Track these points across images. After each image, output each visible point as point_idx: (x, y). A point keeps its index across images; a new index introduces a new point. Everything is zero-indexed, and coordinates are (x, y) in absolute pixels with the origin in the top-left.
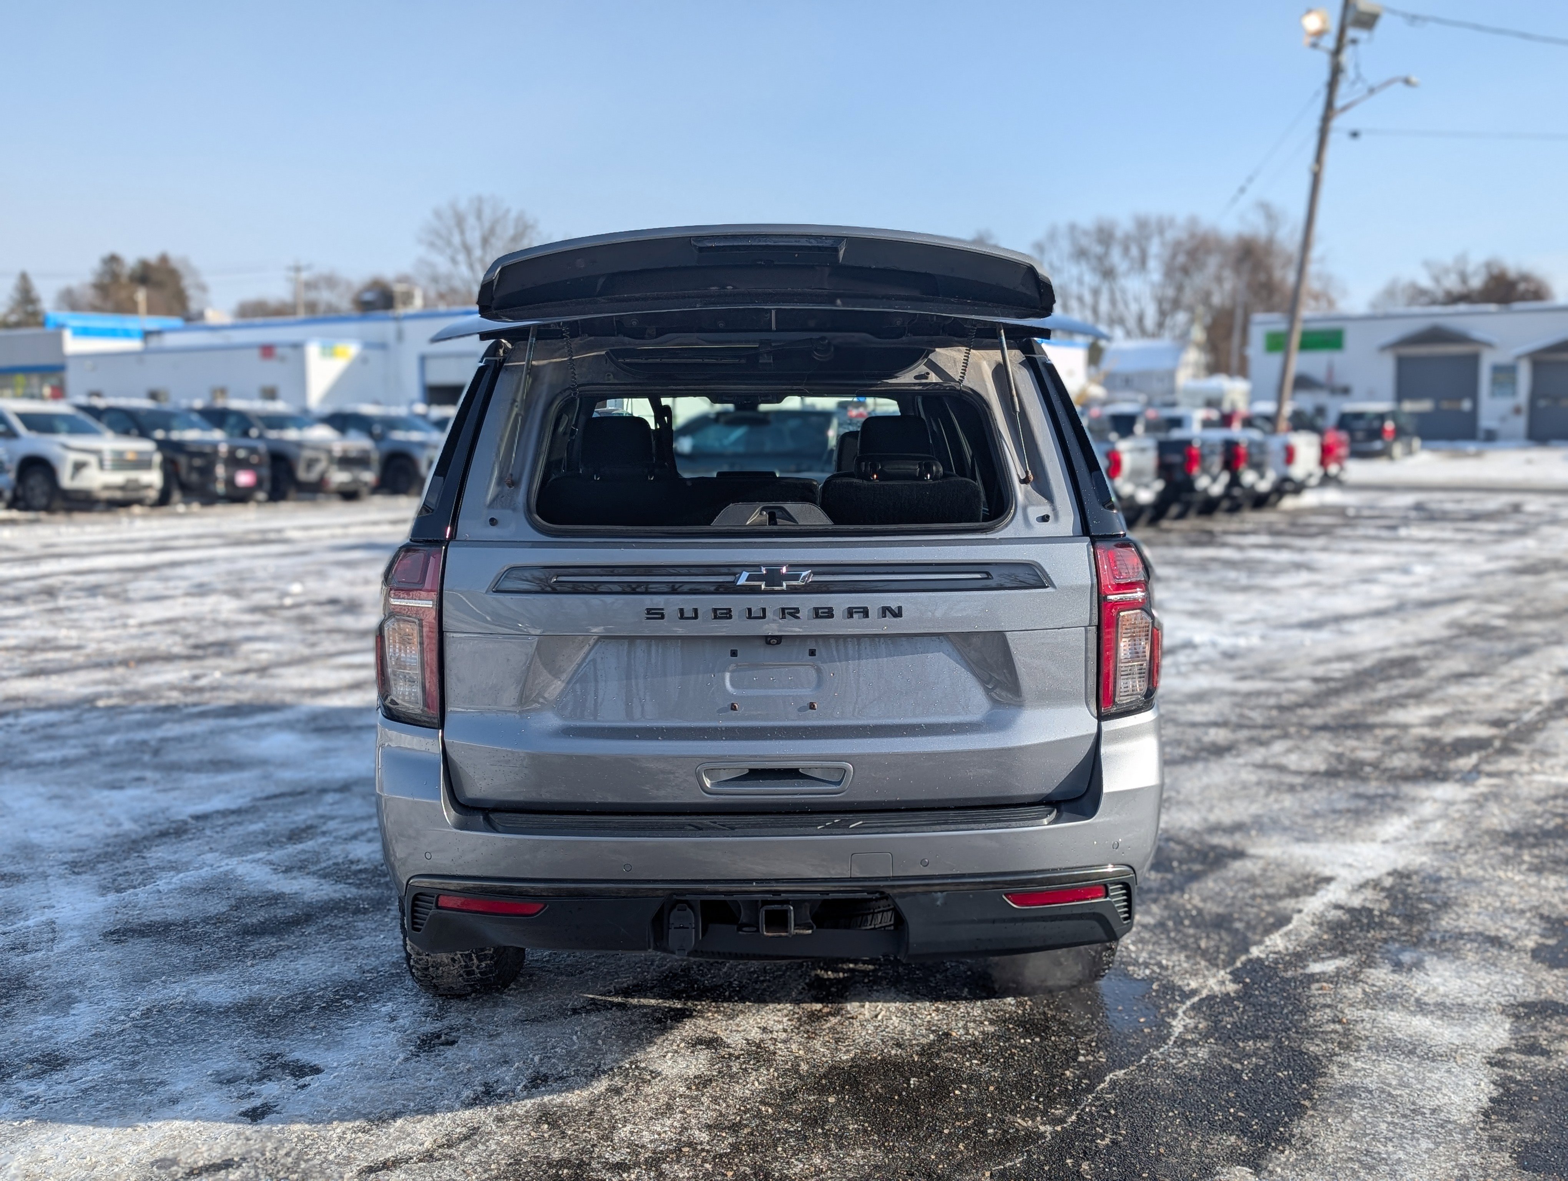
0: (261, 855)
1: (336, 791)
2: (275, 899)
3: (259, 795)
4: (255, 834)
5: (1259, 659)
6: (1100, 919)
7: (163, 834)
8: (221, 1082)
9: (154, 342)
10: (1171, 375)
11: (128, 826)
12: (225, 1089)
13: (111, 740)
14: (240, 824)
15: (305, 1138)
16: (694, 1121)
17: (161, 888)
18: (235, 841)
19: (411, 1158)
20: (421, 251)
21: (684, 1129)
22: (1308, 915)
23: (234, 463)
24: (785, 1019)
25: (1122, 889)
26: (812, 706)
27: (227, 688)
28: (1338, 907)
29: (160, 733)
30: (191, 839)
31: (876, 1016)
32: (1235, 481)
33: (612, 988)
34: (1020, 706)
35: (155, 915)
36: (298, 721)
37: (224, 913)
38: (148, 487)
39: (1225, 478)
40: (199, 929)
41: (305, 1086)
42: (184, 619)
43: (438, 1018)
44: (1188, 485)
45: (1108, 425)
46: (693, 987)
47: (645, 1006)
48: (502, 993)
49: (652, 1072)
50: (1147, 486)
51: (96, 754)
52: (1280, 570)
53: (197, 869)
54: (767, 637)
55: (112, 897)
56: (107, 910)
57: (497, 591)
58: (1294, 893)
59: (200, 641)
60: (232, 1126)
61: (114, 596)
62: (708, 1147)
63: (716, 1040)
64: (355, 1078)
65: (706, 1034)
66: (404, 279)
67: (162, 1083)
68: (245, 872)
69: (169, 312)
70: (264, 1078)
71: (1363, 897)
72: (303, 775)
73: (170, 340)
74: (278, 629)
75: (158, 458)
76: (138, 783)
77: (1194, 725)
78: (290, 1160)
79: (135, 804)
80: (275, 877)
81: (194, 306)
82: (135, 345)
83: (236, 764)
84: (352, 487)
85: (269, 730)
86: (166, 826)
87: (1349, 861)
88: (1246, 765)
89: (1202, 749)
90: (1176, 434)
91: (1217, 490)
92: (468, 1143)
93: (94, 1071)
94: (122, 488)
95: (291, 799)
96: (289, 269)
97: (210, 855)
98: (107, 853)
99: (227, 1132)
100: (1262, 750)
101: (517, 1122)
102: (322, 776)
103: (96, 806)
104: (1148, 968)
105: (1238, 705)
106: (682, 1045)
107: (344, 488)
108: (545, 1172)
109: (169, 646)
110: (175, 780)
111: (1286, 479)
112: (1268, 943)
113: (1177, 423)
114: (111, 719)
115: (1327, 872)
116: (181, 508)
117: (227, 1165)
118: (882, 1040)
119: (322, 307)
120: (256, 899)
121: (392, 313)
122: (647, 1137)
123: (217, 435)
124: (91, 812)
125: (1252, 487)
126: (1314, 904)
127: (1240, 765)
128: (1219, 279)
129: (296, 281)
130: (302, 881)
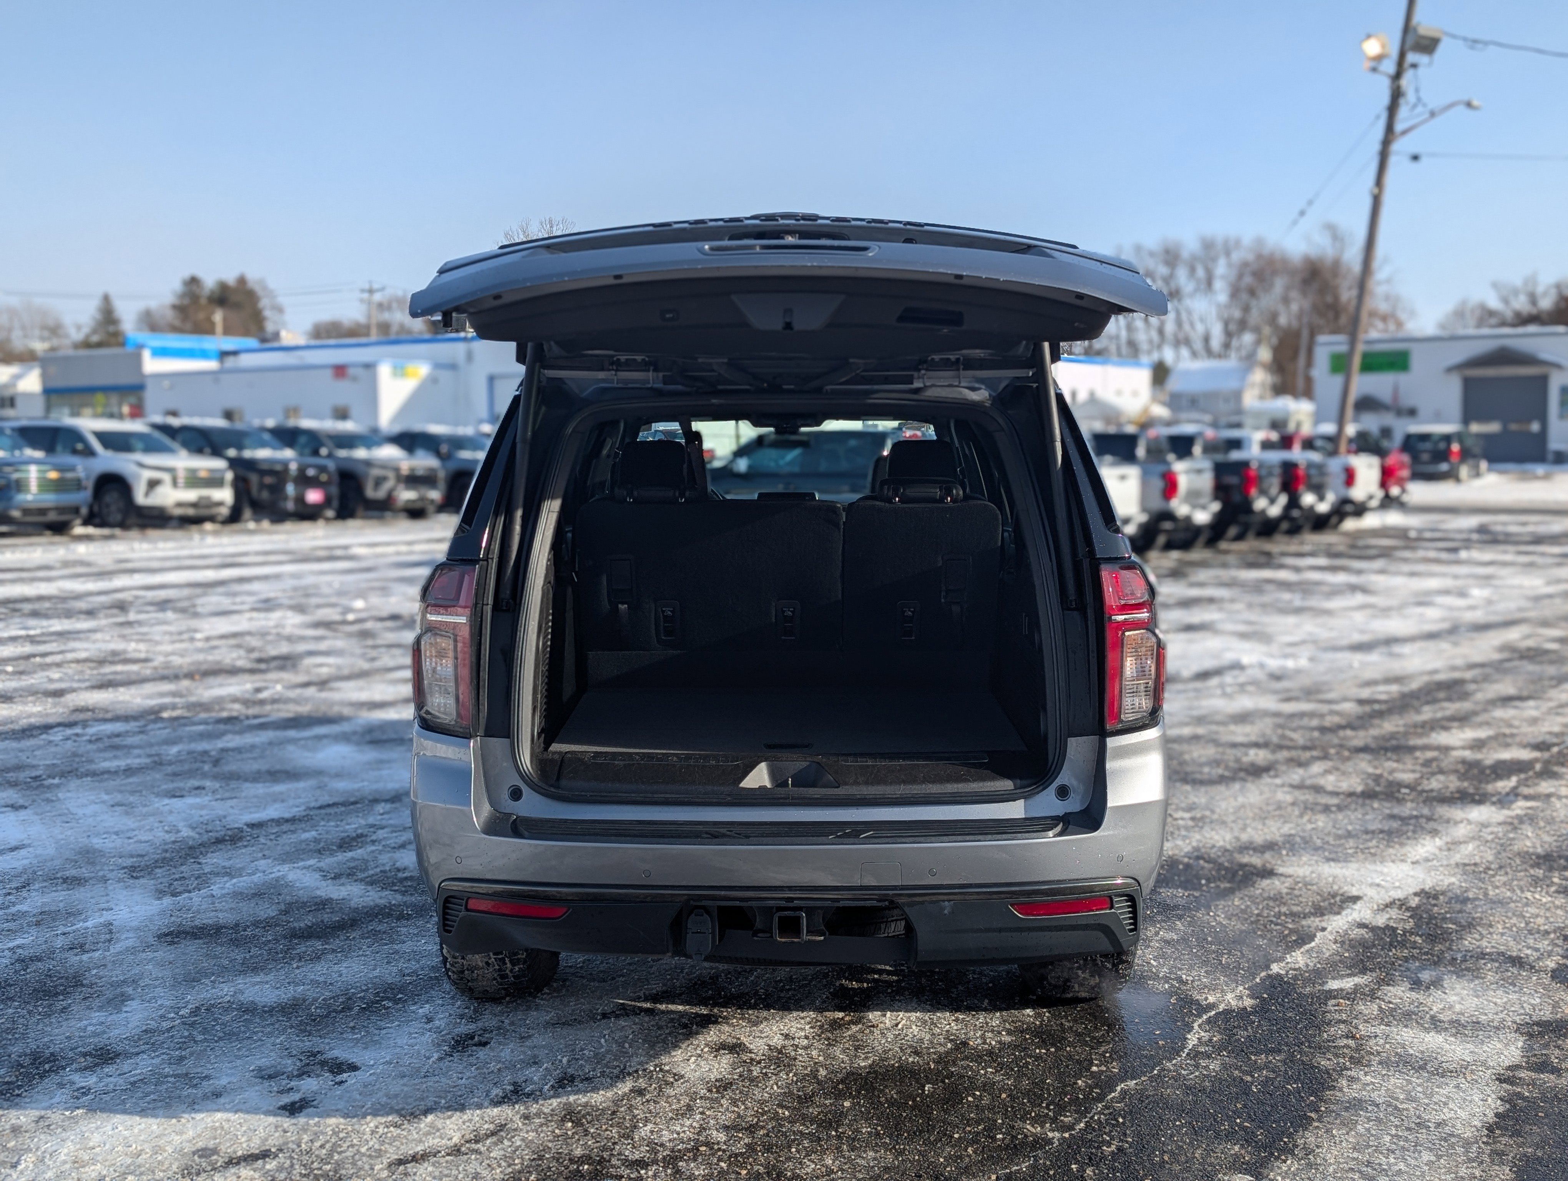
0: (311, 862)
1: (386, 801)
2: (323, 904)
3: (313, 805)
4: (307, 842)
5: (1306, 681)
6: (1106, 930)
7: (219, 841)
8: (262, 1078)
9: (230, 362)
10: (1237, 395)
11: (186, 832)
12: (266, 1084)
13: (174, 750)
14: (293, 832)
15: (340, 1132)
16: (712, 1122)
17: (214, 893)
18: (287, 848)
19: (439, 1152)
21: (702, 1129)
22: (1331, 933)
23: (304, 481)
24: (807, 1027)
25: (1127, 901)
27: (287, 701)
28: (1362, 924)
29: (220, 744)
30: (246, 846)
31: (897, 1025)
32: (1294, 502)
33: (642, 994)
35: (208, 919)
36: (355, 733)
37: (273, 917)
38: (220, 504)
39: (1283, 499)
40: (248, 932)
41: (342, 1082)
42: (249, 633)
43: (473, 1020)
44: (1246, 507)
45: (1165, 445)
46: (720, 994)
47: (672, 1012)
48: (535, 997)
49: (675, 1074)
50: (1204, 507)
51: (158, 763)
52: (1336, 591)
53: (249, 875)
55: (167, 901)
56: (162, 913)
58: (1319, 911)
59: (263, 655)
60: (271, 1119)
61: (183, 611)
62: (724, 1147)
63: (739, 1045)
64: (390, 1075)
65: (730, 1040)
67: (207, 1077)
68: (295, 877)
69: (246, 333)
70: (303, 1074)
71: (1388, 916)
72: (357, 786)
73: (246, 360)
74: (339, 644)
75: (229, 476)
76: (198, 792)
77: (1234, 745)
78: (324, 1151)
79: (193, 812)
80: (324, 883)
81: (270, 327)
82: (212, 365)
83: (292, 775)
84: (418, 505)
85: (325, 741)
86: (223, 833)
87: (1377, 881)
88: (1283, 785)
89: (1241, 770)
90: (1235, 455)
91: (1275, 511)
92: (495, 1139)
93: (143, 1065)
94: (194, 505)
95: (343, 809)
96: (363, 291)
97: (263, 862)
98: (165, 858)
99: (266, 1124)
100: (1301, 771)
101: (542, 1120)
102: (375, 787)
103: (156, 813)
104: (1167, 982)
105: (1281, 726)
106: (706, 1049)
107: (411, 506)
108: (567, 1167)
109: (234, 659)
110: (233, 789)
111: (1346, 501)
112: (1289, 960)
113: (1236, 444)
114: (174, 730)
115: (1354, 892)
116: (251, 525)
117: (265, 1155)
118: (901, 1048)
119: (394, 329)
120: (304, 904)
121: (462, 334)
122: (666, 1136)
123: (288, 453)
124: (151, 819)
125: (1311, 508)
126: (1338, 923)
127: (1277, 786)
128: (1286, 300)
129: (369, 303)
130: (349, 888)
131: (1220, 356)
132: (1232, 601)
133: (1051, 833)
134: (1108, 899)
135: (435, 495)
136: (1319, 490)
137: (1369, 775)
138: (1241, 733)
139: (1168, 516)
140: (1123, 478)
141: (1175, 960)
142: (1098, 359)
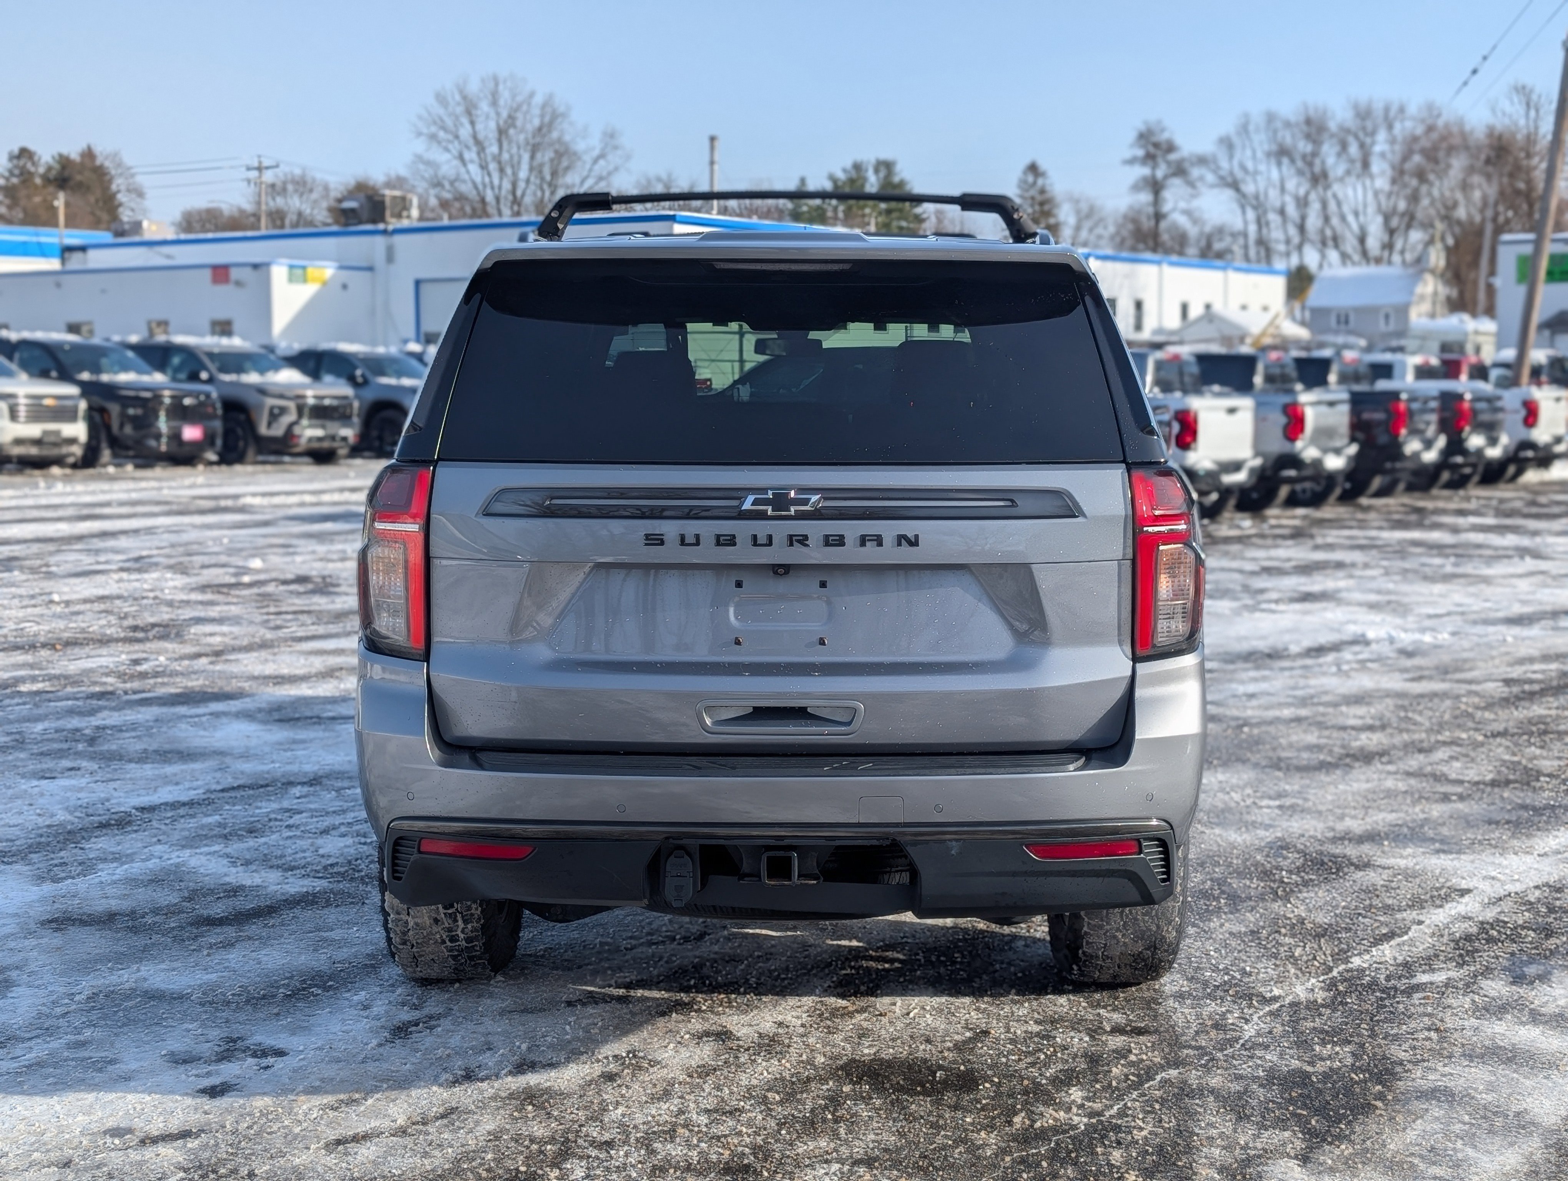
0: (216, 848)
1: (303, 784)
2: (234, 891)
3: (214, 787)
4: (210, 827)
6: (1133, 877)
7: (103, 826)
8: (176, 1062)
9: (76, 261)
10: (1403, 311)
11: (62, 816)
12: (182, 1068)
13: (39, 727)
14: (193, 816)
15: (268, 1114)
16: (692, 1105)
17: (103, 880)
18: (186, 833)
19: (382, 1133)
20: (420, 146)
21: (681, 1112)
22: (1429, 926)
23: (180, 413)
24: (804, 1015)
25: (1158, 846)
26: (822, 642)
27: (174, 674)
28: (1467, 918)
29: (95, 721)
30: (136, 831)
31: (908, 1014)
32: (1456, 445)
33: (613, 982)
34: (1046, 643)
35: (100, 906)
36: (260, 710)
37: (176, 905)
38: (72, 441)
39: (1441, 442)
40: (149, 920)
41: (268, 1067)
42: (119, 597)
43: (416, 1007)
44: (1394, 451)
45: (1293, 372)
46: (704, 983)
47: (647, 998)
48: (488, 985)
49: (650, 1061)
50: (1337, 451)
51: (20, 743)
52: (1500, 555)
53: (143, 860)
54: (774, 566)
55: (48, 888)
56: (43, 900)
57: (488, 514)
58: (1417, 903)
59: (139, 622)
60: (189, 1101)
61: (33, 570)
62: (705, 1129)
63: (726, 1033)
64: (323, 1060)
65: (714, 1027)
66: (398, 182)
67: (113, 1062)
68: (198, 863)
69: (96, 224)
70: (223, 1059)
71: (1499, 910)
72: (265, 768)
73: (97, 259)
74: (234, 610)
75: (83, 405)
76: (73, 773)
77: (1344, 728)
78: (252, 1132)
79: (69, 794)
80: (234, 870)
81: (126, 216)
82: (54, 264)
83: (186, 755)
84: (326, 445)
85: (224, 720)
86: (107, 817)
87: (1493, 874)
88: (1396, 773)
89: (1348, 755)
90: (1382, 385)
91: (1430, 456)
92: (445, 1121)
93: (38, 1050)
94: (37, 442)
95: (251, 792)
96: (249, 169)
97: (159, 847)
98: (40, 843)
99: (184, 1106)
100: (1421, 757)
101: (499, 1104)
102: (289, 768)
103: (25, 793)
104: (1227, 974)
105: (1403, 708)
106: (687, 1036)
107: (316, 445)
108: (528, 1147)
109: (102, 627)
110: (116, 770)
111: (1529, 445)
112: (1374, 953)
113: (1384, 370)
114: (36, 705)
115: (1464, 885)
116: (111, 469)
117: (185, 1135)
118: (911, 1037)
119: (291, 218)
120: (212, 891)
121: (381, 226)
122: (639, 1118)
123: (159, 378)
124: (19, 802)
125: (1479, 452)
126: (1439, 916)
127: (1389, 773)
128: (1465, 186)
129: (258, 184)
130: (263, 874)
131: (1378, 261)
132: (1366, 566)
133: (1071, 767)
134: (1136, 843)
135: (349, 433)
136: (1490, 430)
137: (1504, 762)
138: (1354, 715)
139: (1293, 460)
140: (1232, 411)
141: (1239, 951)
142: (1219, 263)
